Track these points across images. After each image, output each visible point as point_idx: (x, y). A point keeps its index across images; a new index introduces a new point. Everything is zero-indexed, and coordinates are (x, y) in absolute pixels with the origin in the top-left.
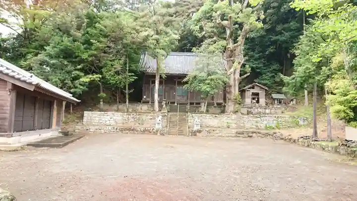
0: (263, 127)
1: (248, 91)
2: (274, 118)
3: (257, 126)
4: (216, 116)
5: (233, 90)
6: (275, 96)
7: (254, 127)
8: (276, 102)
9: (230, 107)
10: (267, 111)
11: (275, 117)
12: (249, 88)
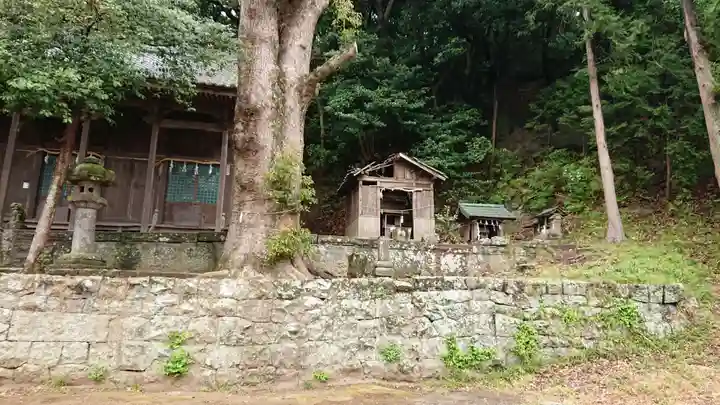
0: (433, 364)
1: (366, 183)
2: (500, 297)
3: (389, 355)
4: (80, 289)
5: (265, 135)
6: (469, 209)
7: (374, 360)
8: (477, 231)
9: (247, 236)
10: (450, 262)
11: (504, 288)
12: (372, 174)
